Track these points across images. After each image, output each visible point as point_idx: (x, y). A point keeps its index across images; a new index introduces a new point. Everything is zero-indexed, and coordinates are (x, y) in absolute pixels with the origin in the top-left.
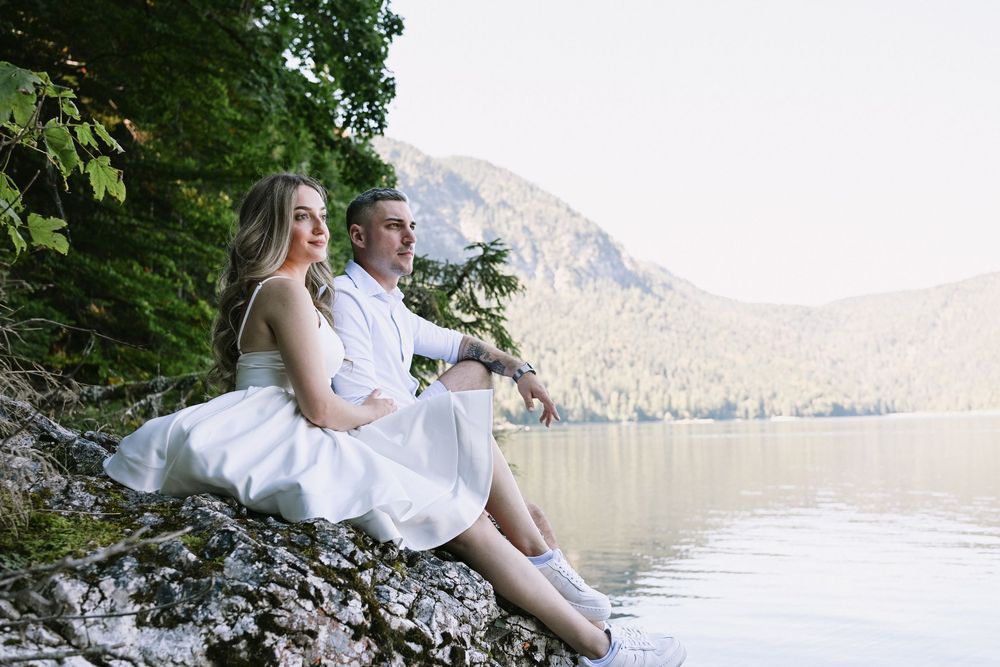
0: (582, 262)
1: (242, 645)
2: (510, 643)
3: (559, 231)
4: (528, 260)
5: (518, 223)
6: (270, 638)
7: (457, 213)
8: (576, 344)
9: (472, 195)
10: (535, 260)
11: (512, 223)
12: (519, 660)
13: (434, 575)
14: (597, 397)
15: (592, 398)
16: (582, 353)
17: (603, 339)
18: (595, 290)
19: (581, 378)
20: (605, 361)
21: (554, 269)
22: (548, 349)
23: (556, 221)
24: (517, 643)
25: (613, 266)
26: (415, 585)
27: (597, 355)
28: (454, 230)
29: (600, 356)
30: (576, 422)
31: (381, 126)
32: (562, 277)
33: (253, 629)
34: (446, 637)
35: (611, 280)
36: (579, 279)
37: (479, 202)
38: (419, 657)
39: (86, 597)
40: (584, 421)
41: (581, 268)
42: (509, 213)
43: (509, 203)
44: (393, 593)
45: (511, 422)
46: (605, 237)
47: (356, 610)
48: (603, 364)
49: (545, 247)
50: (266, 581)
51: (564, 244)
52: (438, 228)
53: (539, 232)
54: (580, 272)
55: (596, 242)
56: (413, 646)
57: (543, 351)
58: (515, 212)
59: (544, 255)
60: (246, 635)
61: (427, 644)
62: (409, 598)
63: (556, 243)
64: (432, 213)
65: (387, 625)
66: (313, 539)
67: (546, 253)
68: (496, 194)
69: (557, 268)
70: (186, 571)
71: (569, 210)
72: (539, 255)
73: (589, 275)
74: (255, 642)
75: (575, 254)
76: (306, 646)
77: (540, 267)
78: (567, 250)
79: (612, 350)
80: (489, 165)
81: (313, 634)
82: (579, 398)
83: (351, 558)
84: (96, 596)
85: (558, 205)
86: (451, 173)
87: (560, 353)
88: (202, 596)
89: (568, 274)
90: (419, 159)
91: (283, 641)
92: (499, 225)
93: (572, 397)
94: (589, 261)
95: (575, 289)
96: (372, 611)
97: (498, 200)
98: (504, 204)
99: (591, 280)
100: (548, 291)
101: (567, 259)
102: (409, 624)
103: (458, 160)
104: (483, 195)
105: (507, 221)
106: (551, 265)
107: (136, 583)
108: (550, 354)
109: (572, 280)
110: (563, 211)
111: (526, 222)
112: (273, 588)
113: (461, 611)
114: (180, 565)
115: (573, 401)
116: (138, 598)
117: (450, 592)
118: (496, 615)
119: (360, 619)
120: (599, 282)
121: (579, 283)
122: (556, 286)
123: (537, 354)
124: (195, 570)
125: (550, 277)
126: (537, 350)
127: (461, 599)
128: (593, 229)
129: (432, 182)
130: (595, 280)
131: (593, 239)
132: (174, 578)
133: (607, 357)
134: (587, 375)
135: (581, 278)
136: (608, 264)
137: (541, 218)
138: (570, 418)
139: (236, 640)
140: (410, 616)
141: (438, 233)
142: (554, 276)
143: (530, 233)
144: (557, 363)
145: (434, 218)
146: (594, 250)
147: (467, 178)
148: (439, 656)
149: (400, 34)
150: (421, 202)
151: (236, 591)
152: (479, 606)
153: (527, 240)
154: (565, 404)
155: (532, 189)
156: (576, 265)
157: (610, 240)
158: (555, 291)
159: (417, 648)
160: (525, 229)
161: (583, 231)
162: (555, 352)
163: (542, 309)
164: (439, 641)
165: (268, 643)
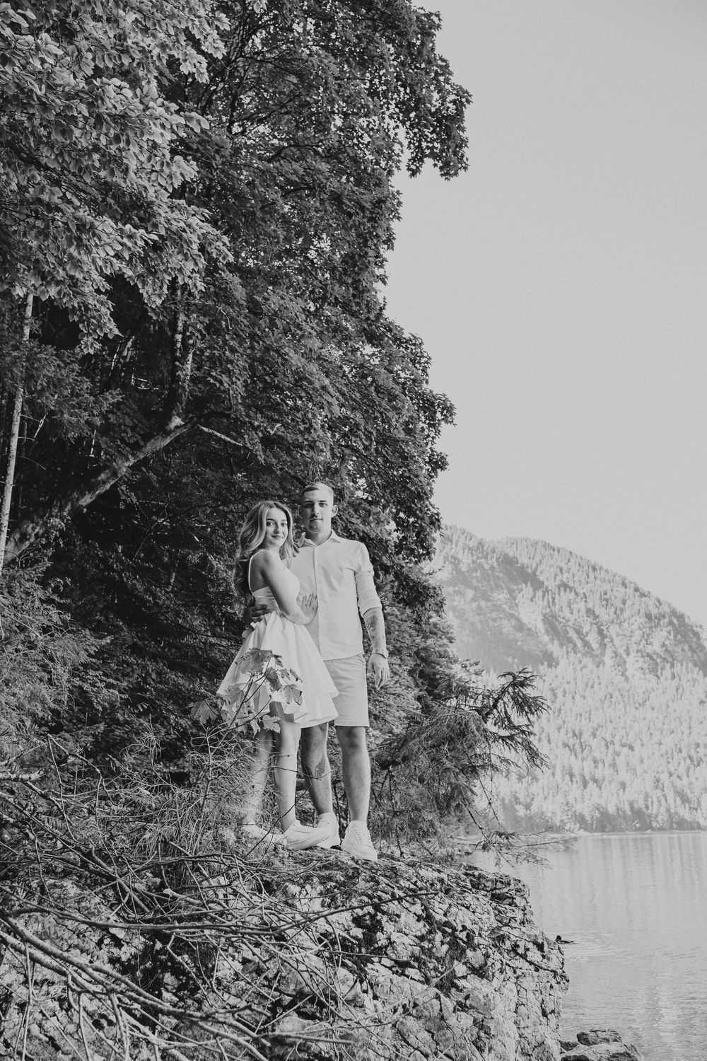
0: (656, 647)
1: (367, 917)
2: (503, 942)
3: (627, 614)
4: (595, 646)
5: (581, 605)
6: (379, 916)
7: (515, 599)
8: (655, 739)
9: (530, 578)
10: (603, 646)
11: (574, 606)
12: (509, 952)
13: (458, 898)
14: (685, 799)
15: (679, 801)
16: (663, 748)
17: (687, 732)
18: (673, 677)
19: (664, 777)
20: (690, 758)
21: (624, 655)
22: (623, 745)
23: (624, 602)
24: (507, 942)
25: (691, 648)
26: (448, 901)
27: (680, 751)
28: (512, 616)
29: (684, 753)
30: (661, 829)
31: (428, 553)
32: (634, 663)
33: (372, 911)
34: (464, 928)
35: (690, 665)
36: (654, 665)
37: (538, 585)
38: (449, 934)
39: (300, 893)
40: (671, 828)
41: (655, 653)
42: (572, 595)
43: (571, 584)
44: (437, 904)
45: (585, 829)
46: (681, 617)
47: (418, 908)
48: (688, 761)
49: (613, 630)
50: (376, 890)
51: (635, 627)
52: (494, 615)
53: (605, 615)
54: (655, 657)
55: (671, 623)
56: (447, 929)
57: (618, 748)
58: (577, 594)
59: (612, 641)
60: (369, 913)
61: (454, 930)
62: (445, 907)
63: (625, 625)
64: (488, 600)
65: (433, 917)
66: (396, 874)
67: (614, 636)
68: (556, 576)
69: (628, 654)
70: (340, 885)
71: (636, 590)
72: (606, 640)
73: (665, 660)
74: (373, 917)
75: (647, 638)
76: (396, 921)
77: (609, 652)
78: (638, 634)
79: (698, 745)
80: (546, 546)
81: (398, 916)
82: (663, 801)
83: (415, 884)
84: (304, 893)
85: (624, 585)
86: (506, 555)
87: (637, 749)
88: (349, 896)
89: (641, 660)
90: (472, 544)
91: (385, 918)
92: (561, 609)
93: (655, 800)
94: (664, 645)
95: (650, 677)
96: (426, 909)
97: (558, 582)
98: (564, 586)
99: (668, 666)
100: (619, 679)
101: (638, 643)
102: (444, 919)
103: (514, 543)
104: (541, 578)
105: (569, 605)
106: (621, 651)
107: (320, 888)
108: (626, 750)
109: (646, 666)
110: (631, 591)
111: (590, 605)
112: (379, 893)
113: (473, 917)
114: (337, 882)
115: (656, 804)
116: (321, 894)
117: (468, 908)
118: (495, 925)
119: (420, 912)
120: (677, 669)
121: (654, 670)
122: (628, 673)
123: (611, 750)
124: (343, 884)
125: (621, 664)
126: (611, 747)
127: (474, 912)
128: (666, 609)
129: (487, 567)
130: (672, 666)
131: (666, 620)
132: (335, 887)
133: (693, 753)
134: (671, 775)
135: (657, 664)
136: (686, 647)
137: (607, 600)
138: (654, 824)
139: (365, 915)
140: (445, 915)
141: (494, 620)
142: (625, 662)
143: (596, 617)
144: (635, 761)
145: (489, 604)
146: (669, 633)
147: (523, 560)
148: (460, 936)
149: (442, 469)
150: (475, 588)
151: (363, 894)
152: (485, 917)
153: (591, 624)
154: (647, 807)
155: (594, 569)
156: (649, 649)
157: (687, 620)
158: (627, 679)
159: (450, 931)
160: (590, 612)
161: (654, 612)
162: (631, 748)
163: (614, 699)
164: (460, 928)
165: (378, 918)
